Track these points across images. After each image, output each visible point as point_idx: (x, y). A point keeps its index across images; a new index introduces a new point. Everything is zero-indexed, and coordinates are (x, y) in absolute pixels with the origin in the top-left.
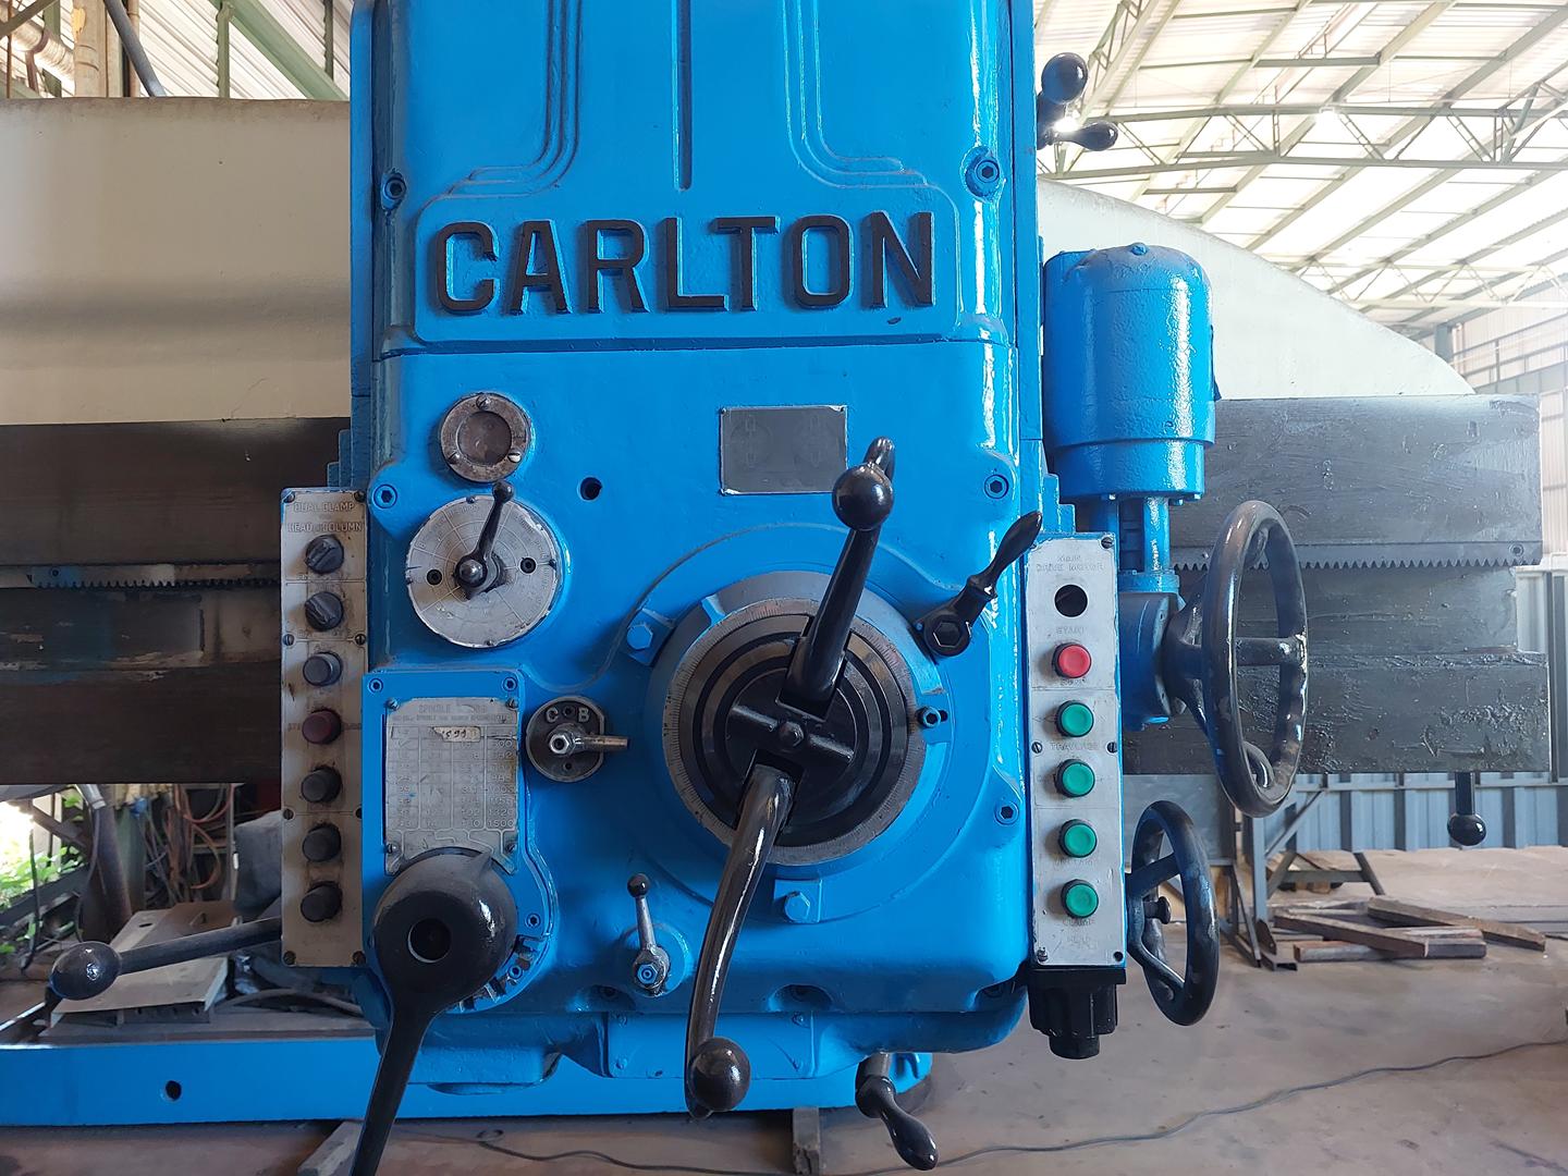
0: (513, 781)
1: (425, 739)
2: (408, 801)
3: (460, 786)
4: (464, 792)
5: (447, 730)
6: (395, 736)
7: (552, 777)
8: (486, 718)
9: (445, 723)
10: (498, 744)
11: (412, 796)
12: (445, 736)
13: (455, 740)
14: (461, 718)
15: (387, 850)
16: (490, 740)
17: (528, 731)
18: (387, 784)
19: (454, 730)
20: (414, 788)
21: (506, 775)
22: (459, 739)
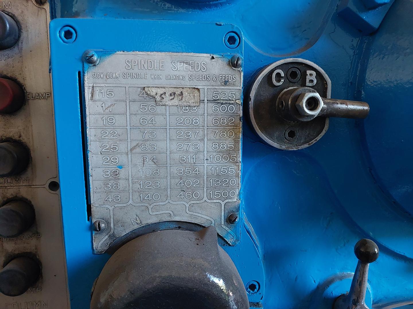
0: (236, 150)
1: (134, 101)
2: (116, 174)
3: (177, 156)
4: (182, 161)
5: (160, 91)
6: (97, 97)
7: (275, 145)
8: (207, 78)
9: (157, 82)
10: (220, 108)
11: (121, 167)
12: (158, 98)
13: (170, 103)
14: (177, 78)
15: (95, 228)
16: (210, 105)
17: (252, 95)
18: (90, 155)
19: (169, 91)
20: (123, 159)
21: (228, 143)
22: (176, 102)
